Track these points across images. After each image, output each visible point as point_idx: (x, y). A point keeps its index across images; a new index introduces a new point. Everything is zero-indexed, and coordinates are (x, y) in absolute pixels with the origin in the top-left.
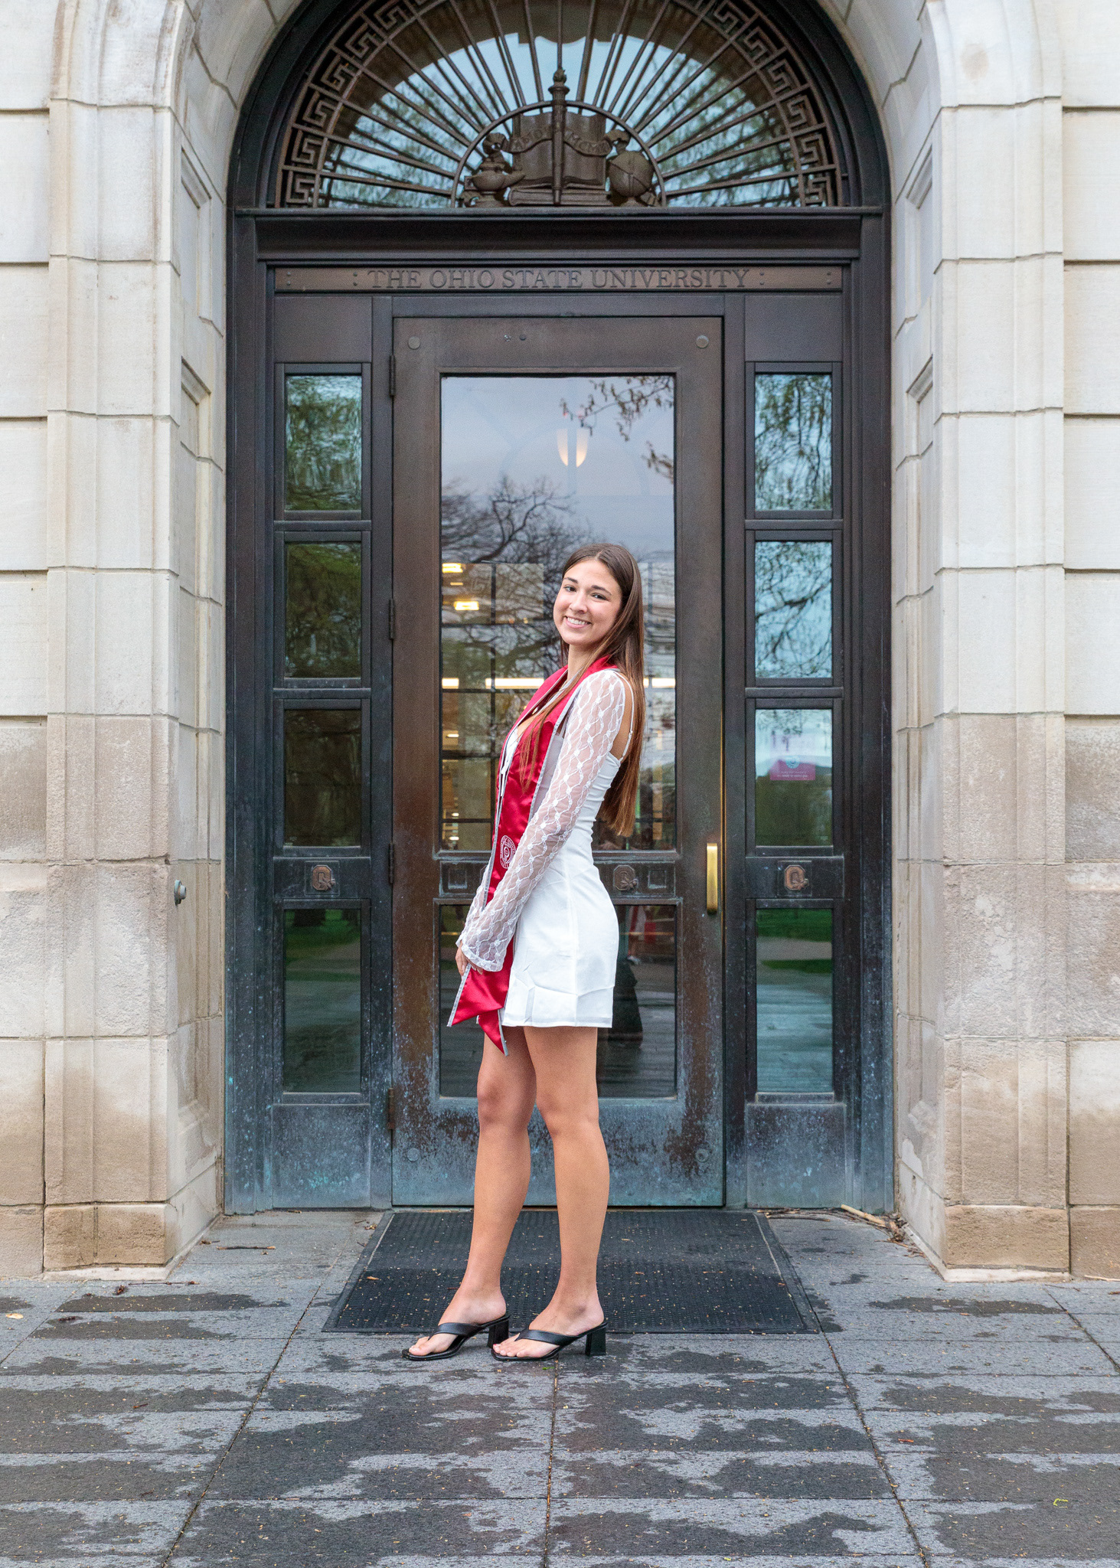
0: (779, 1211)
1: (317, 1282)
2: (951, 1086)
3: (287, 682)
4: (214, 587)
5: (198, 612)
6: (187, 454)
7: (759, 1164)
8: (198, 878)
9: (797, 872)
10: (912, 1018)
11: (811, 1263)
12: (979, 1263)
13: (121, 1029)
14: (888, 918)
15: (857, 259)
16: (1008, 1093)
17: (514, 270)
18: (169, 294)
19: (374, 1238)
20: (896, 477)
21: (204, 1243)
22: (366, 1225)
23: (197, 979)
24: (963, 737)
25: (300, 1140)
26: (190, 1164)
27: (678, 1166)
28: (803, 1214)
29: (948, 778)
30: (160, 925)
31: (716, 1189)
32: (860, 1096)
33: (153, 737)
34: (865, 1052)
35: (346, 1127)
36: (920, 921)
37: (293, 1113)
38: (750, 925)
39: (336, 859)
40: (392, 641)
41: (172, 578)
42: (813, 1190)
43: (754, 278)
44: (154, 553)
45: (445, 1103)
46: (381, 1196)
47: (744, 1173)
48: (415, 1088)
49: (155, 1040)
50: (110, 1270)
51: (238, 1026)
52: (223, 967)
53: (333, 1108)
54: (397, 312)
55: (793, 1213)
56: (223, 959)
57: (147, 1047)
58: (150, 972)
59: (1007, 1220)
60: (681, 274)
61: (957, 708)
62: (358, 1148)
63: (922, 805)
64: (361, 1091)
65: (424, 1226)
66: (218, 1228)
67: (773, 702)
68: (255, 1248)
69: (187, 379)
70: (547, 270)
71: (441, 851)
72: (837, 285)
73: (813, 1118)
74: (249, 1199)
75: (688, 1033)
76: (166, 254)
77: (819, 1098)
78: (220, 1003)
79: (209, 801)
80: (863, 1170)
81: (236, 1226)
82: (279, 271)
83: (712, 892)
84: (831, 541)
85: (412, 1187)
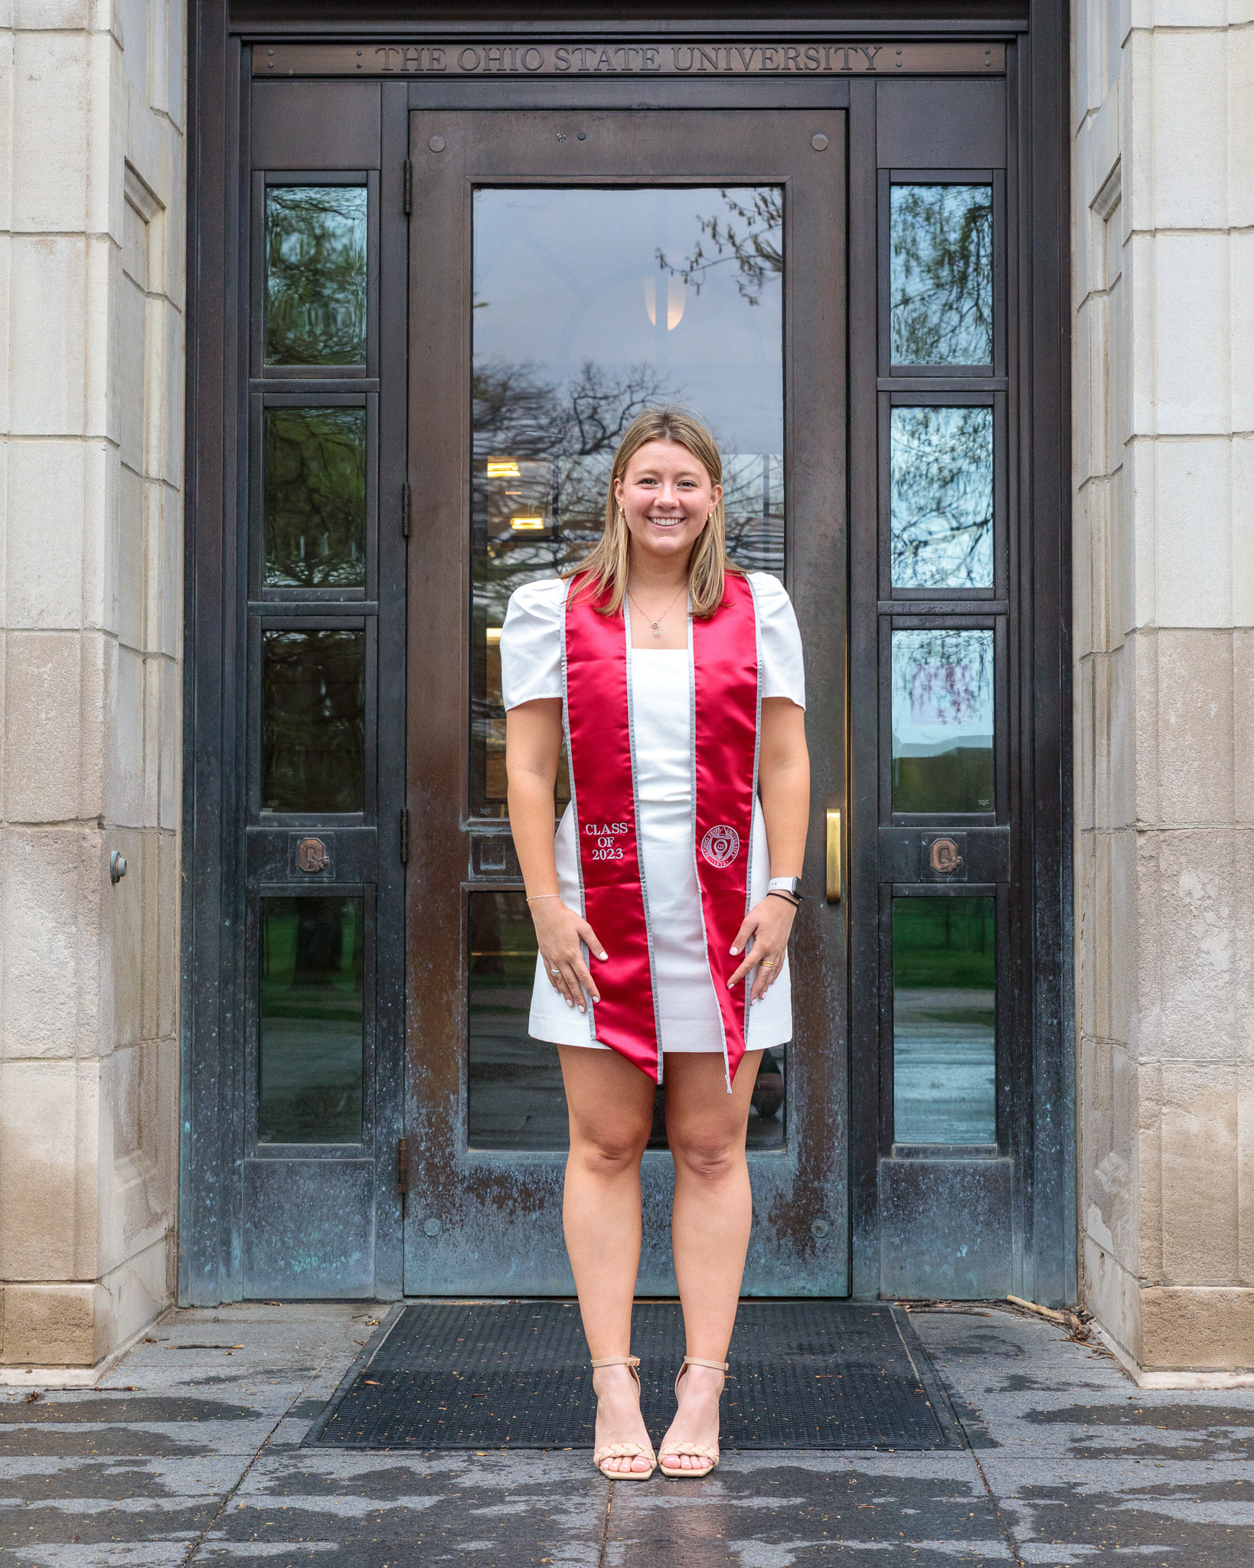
0: (924, 1305)
1: (296, 1387)
2: (1148, 1127)
3: (266, 593)
4: (169, 467)
5: (147, 498)
6: (132, 287)
7: (897, 1240)
8: (144, 853)
9: (947, 848)
10: (1100, 1041)
11: (961, 1365)
12: (1187, 1363)
13: (38, 1049)
14: (1069, 909)
15: (1025, 33)
16: (1223, 1136)
17: (570, 48)
18: (108, 73)
19: (375, 1336)
20: (1077, 321)
21: (149, 1341)
22: (366, 1319)
23: (143, 985)
24: (1162, 660)
25: (281, 1208)
26: (130, 1235)
27: (788, 1242)
28: (956, 1307)
29: (1142, 714)
30: (91, 910)
31: (839, 1273)
32: (1032, 1149)
33: (82, 659)
34: (1039, 1089)
35: (342, 1190)
36: (1109, 911)
37: (271, 1171)
38: (885, 919)
39: (330, 830)
40: (407, 538)
41: (110, 447)
42: (970, 1276)
43: (887, 58)
44: (86, 415)
45: (474, 1157)
46: (388, 1283)
47: (877, 1253)
48: (435, 1137)
49: (83, 1063)
50: (22, 1371)
51: (198, 1054)
52: (178, 974)
53: (325, 1164)
54: (414, 103)
55: (941, 1306)
56: (178, 964)
57: (73, 1073)
58: (76, 973)
59: (1222, 1306)
60: (792, 53)
61: (1154, 621)
62: (357, 1218)
63: (1113, 755)
64: (362, 1141)
65: (445, 1323)
66: (168, 1324)
67: (915, 621)
68: (217, 1347)
69: (133, 188)
70: (614, 47)
71: (472, 819)
72: (998, 66)
73: (969, 1178)
74: (212, 1286)
75: (801, 1063)
76: (104, 20)
77: (978, 1151)
78: (174, 1022)
79: (160, 750)
80: (1035, 1249)
81: (192, 1321)
82: (257, 49)
83: (834, 874)
84: (992, 406)
85: (430, 1271)
